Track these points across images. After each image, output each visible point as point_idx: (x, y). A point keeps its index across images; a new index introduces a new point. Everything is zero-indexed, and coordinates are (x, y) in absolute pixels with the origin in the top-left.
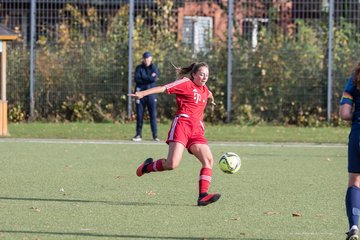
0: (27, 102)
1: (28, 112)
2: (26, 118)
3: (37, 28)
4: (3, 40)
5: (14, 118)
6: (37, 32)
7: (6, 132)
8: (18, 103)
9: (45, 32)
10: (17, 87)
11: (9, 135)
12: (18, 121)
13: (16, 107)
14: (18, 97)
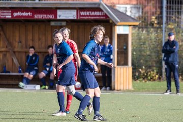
0: (160, 68)
1: (161, 75)
2: (159, 78)
3: (167, 17)
4: (129, 26)
5: (151, 79)
6: (167, 20)
7: (131, 88)
8: (154, 68)
9: (175, 20)
10: (153, 57)
11: (133, 89)
12: (154, 80)
13: (153, 71)
14: (154, 64)
